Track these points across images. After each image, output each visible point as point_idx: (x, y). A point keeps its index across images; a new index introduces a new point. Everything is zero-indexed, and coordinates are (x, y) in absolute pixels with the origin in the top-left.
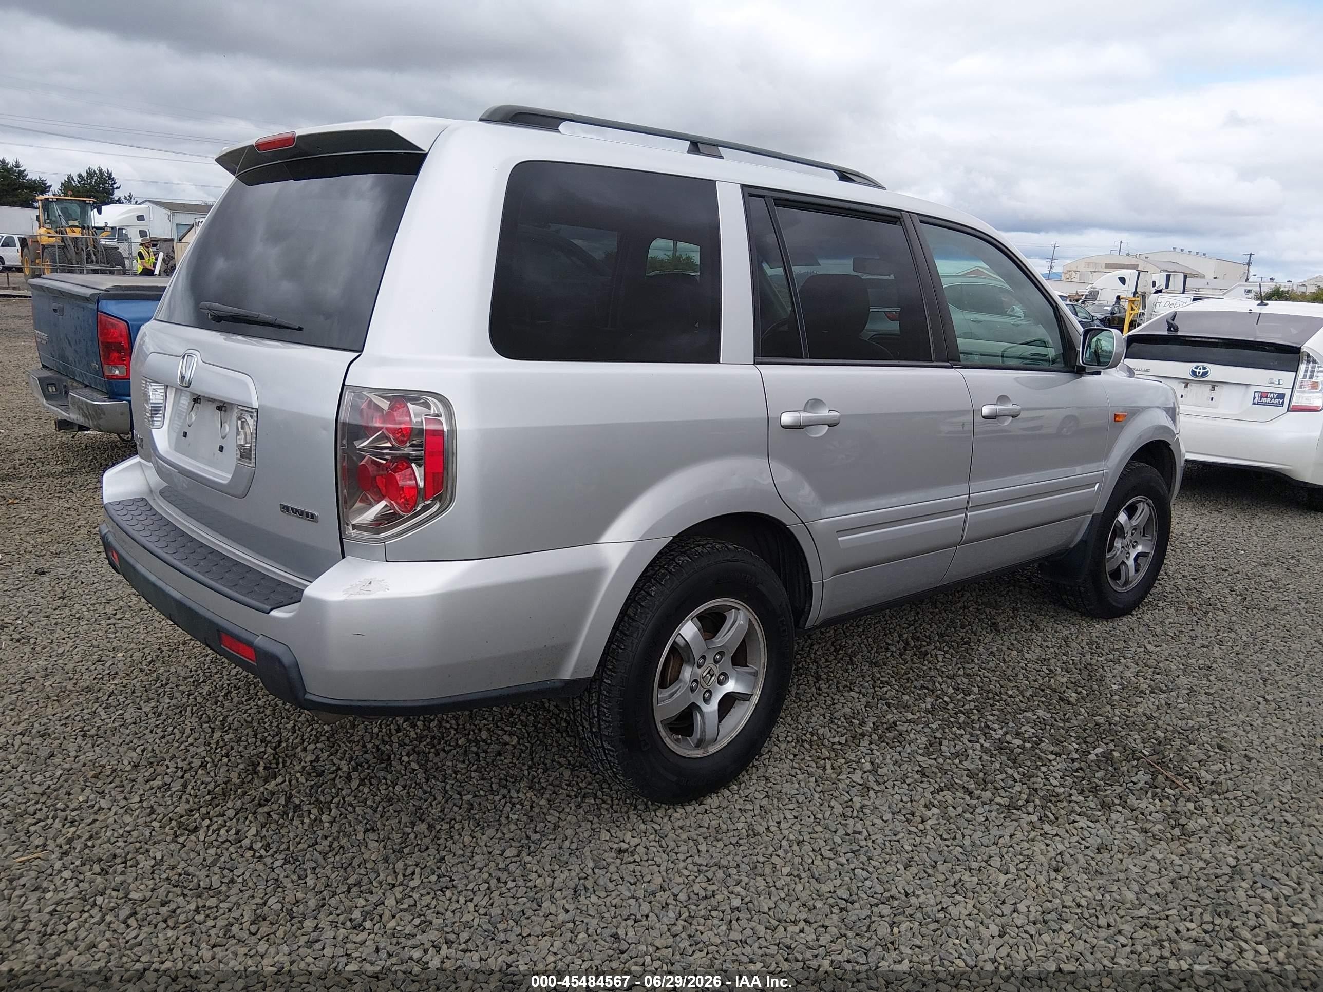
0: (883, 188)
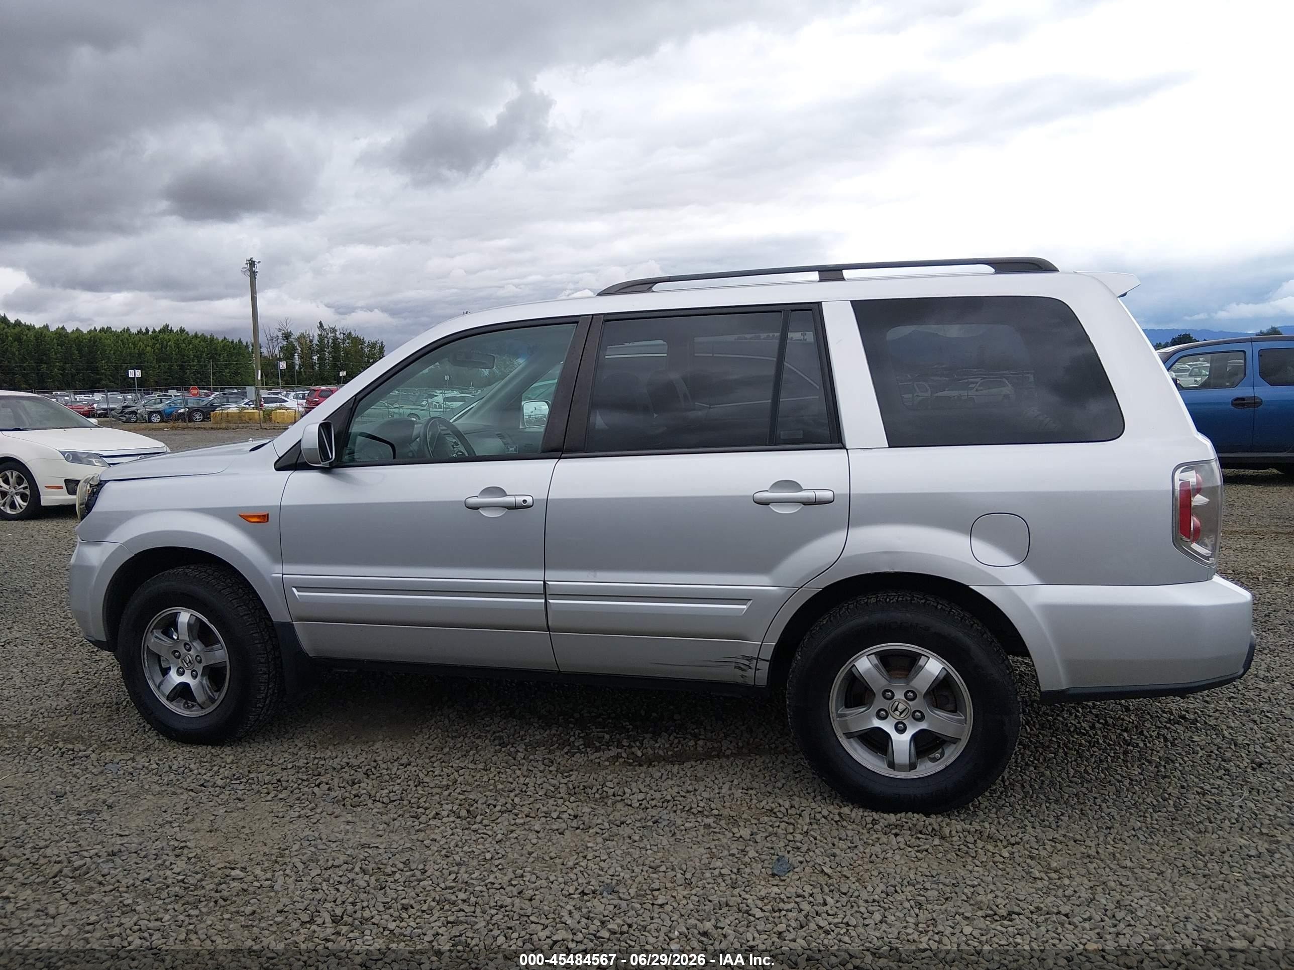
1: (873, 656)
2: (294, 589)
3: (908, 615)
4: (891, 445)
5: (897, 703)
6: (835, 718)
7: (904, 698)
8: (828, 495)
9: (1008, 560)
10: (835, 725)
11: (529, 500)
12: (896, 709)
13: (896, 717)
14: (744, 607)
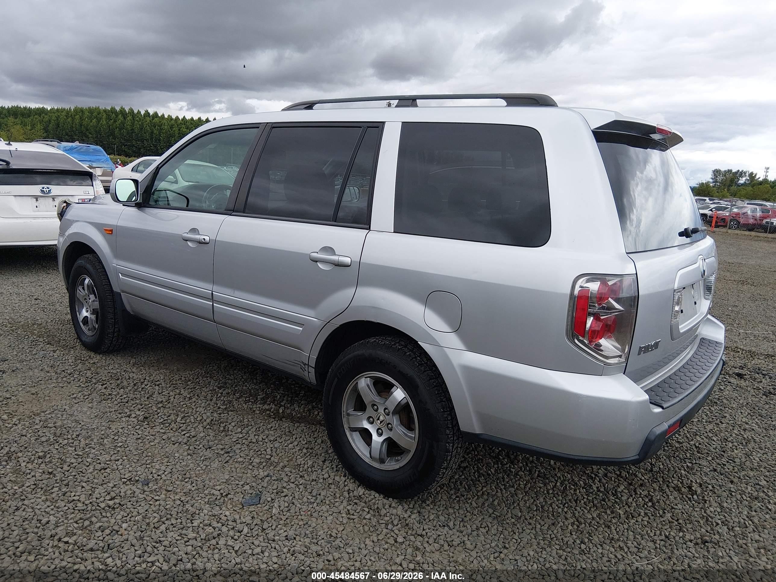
1: (369, 378)
2: (120, 274)
3: (386, 354)
4: (396, 231)
5: (379, 415)
6: (345, 416)
7: (383, 412)
8: (347, 260)
9: (446, 328)
10: (344, 420)
11: (207, 239)
12: (378, 419)
13: (378, 424)
14: (301, 329)
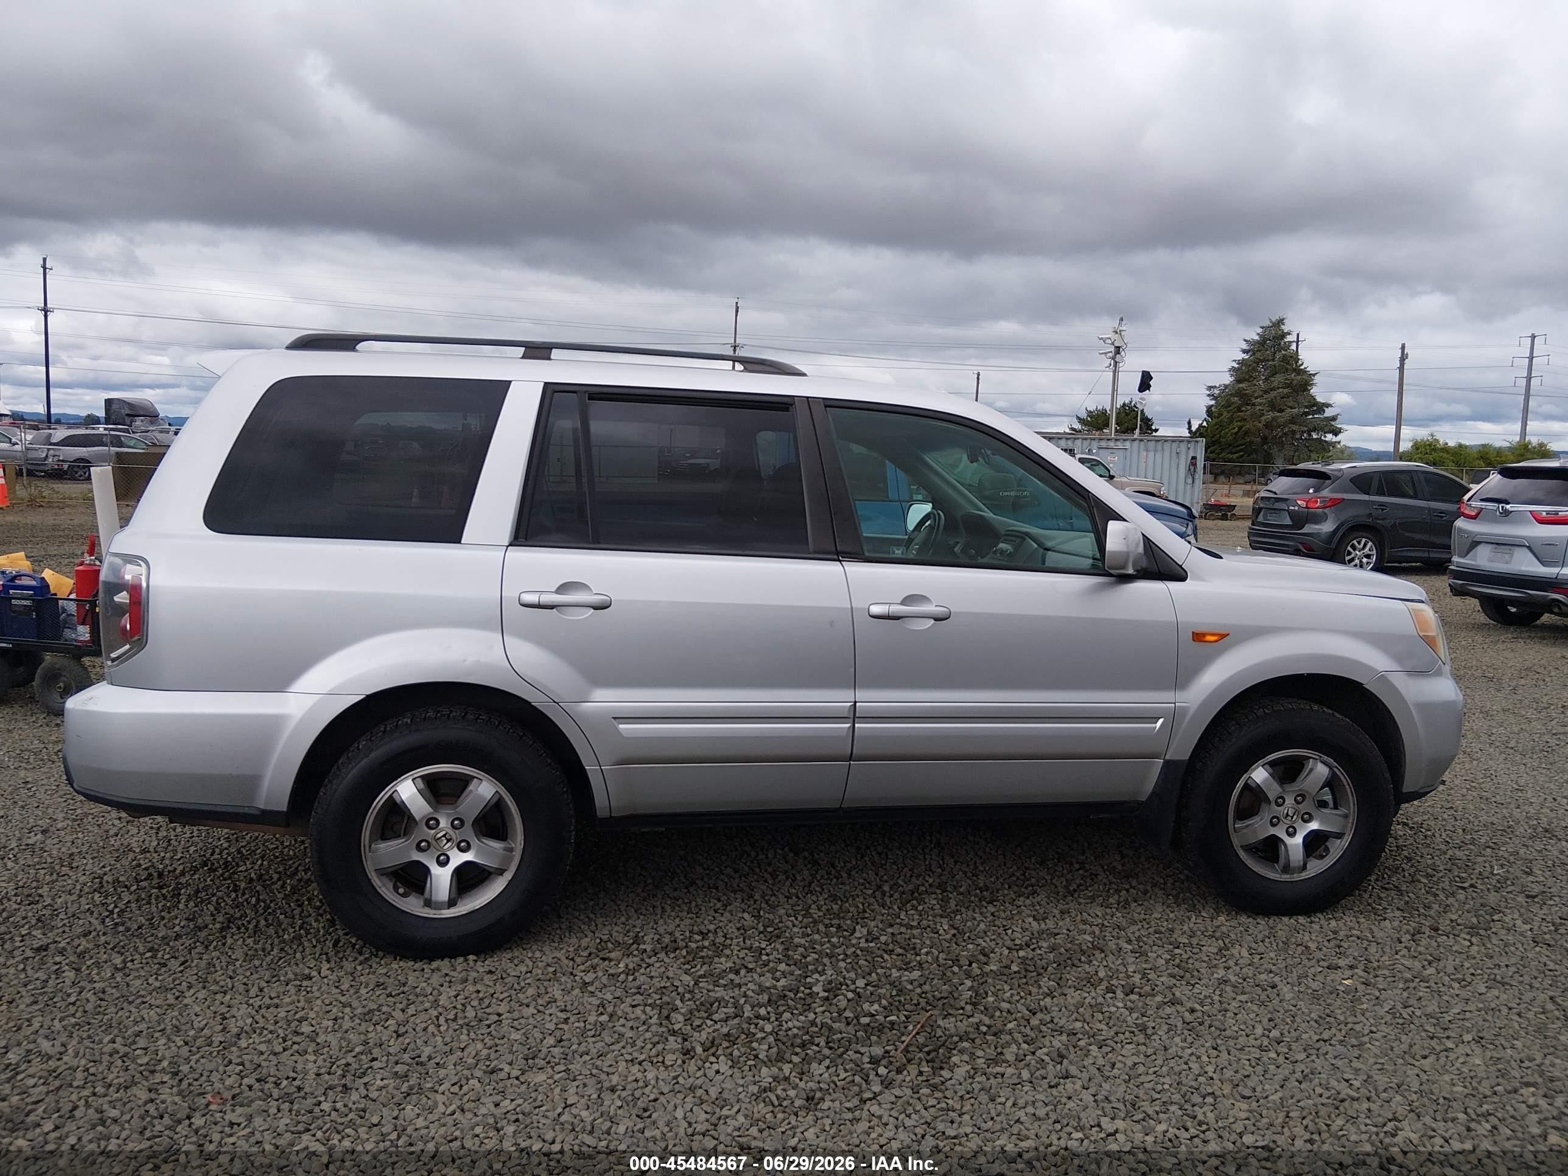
0: (804, 375)
